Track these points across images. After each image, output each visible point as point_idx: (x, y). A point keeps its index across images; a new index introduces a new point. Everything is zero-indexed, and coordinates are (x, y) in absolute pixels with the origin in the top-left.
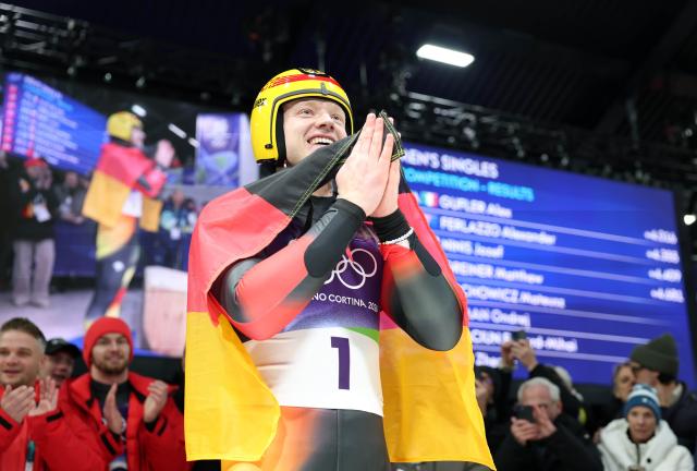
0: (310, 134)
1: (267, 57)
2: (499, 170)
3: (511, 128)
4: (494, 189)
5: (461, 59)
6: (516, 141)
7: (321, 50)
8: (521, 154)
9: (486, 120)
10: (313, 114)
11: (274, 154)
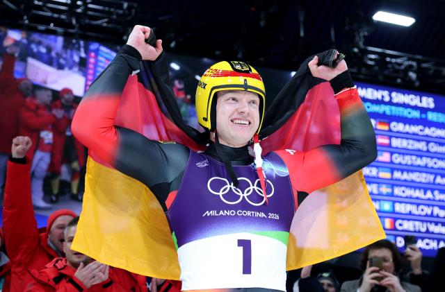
0: (233, 117)
1: (262, 23)
2: (435, 102)
4: (432, 116)
9: (425, 65)
10: (237, 101)
11: (208, 125)
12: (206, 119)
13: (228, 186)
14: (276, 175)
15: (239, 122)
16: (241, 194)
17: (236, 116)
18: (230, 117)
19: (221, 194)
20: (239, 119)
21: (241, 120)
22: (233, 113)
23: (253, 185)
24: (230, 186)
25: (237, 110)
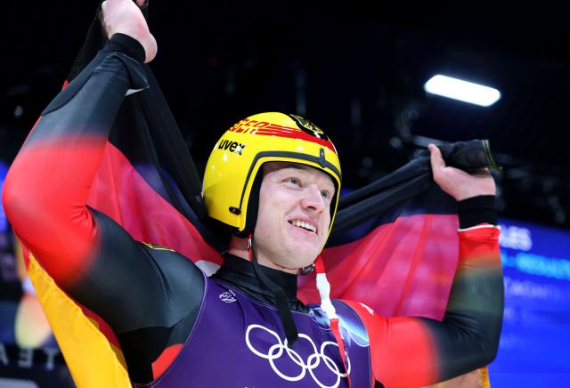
0: (293, 215)
1: (230, 88)
2: (533, 238)
3: (548, 184)
4: (526, 263)
5: (484, 95)
6: (554, 202)
7: (301, 81)
8: (561, 217)
9: (516, 174)
10: (301, 186)
11: (240, 222)
12: (237, 211)
13: (280, 346)
14: (352, 342)
15: (303, 225)
16: (302, 364)
17: (299, 213)
18: (286, 214)
19: (270, 357)
20: (301, 220)
21: (305, 222)
22: (293, 208)
23: (319, 352)
24: (283, 346)
25: (301, 203)
